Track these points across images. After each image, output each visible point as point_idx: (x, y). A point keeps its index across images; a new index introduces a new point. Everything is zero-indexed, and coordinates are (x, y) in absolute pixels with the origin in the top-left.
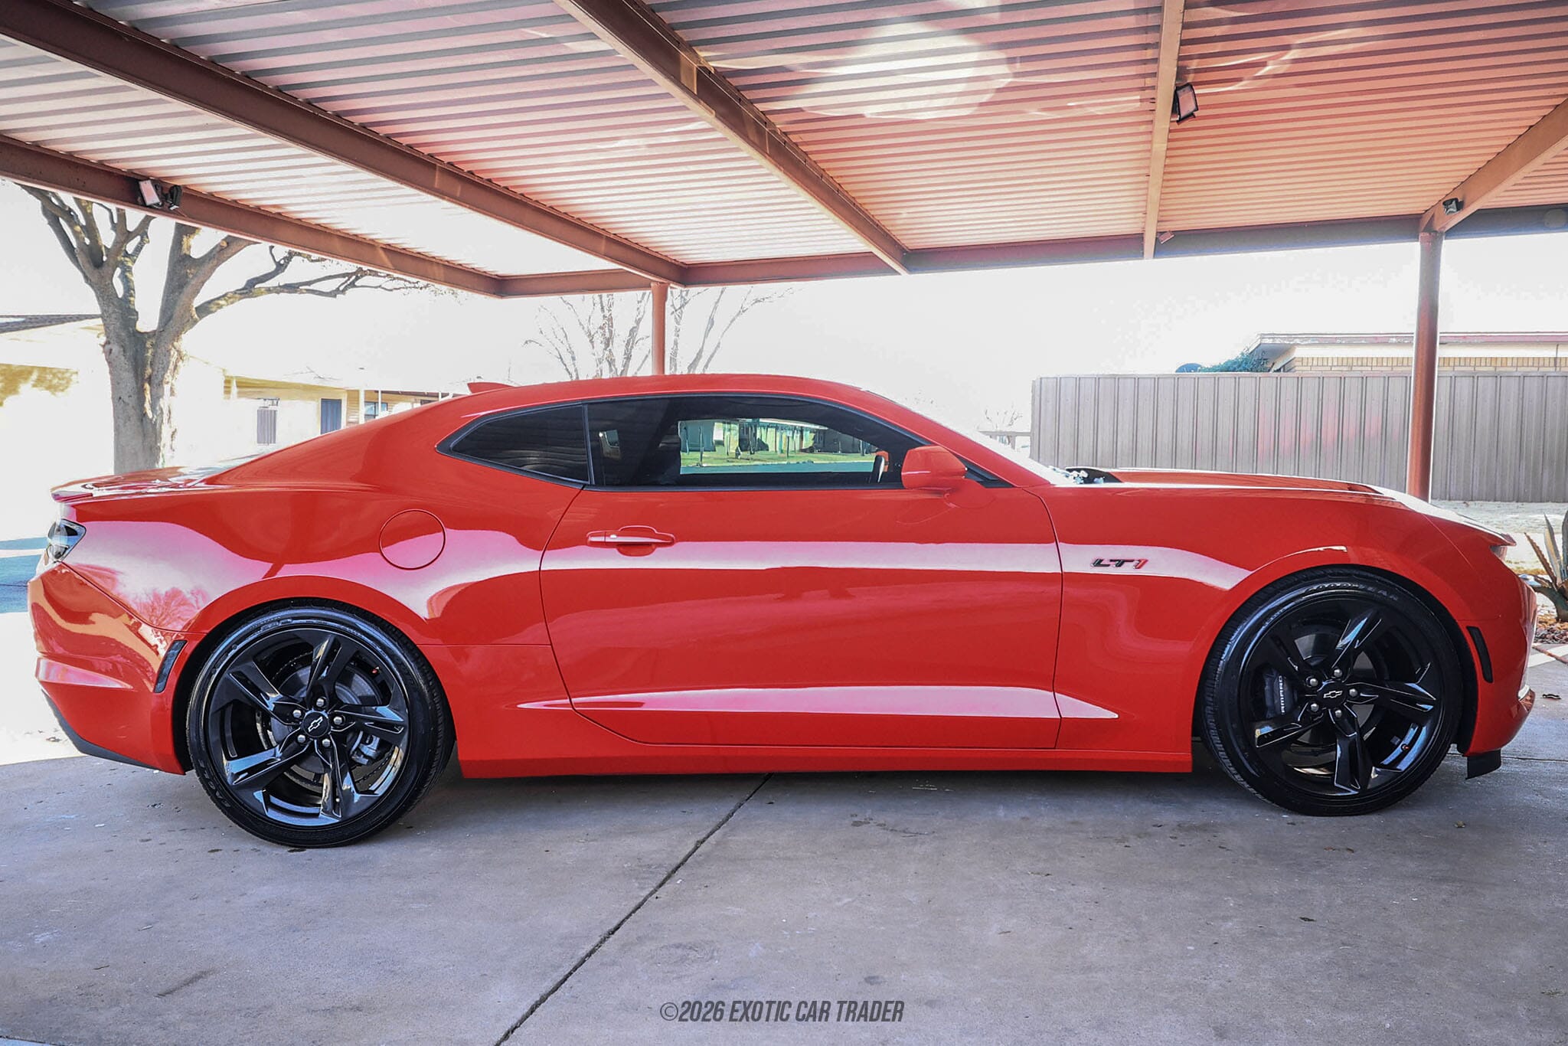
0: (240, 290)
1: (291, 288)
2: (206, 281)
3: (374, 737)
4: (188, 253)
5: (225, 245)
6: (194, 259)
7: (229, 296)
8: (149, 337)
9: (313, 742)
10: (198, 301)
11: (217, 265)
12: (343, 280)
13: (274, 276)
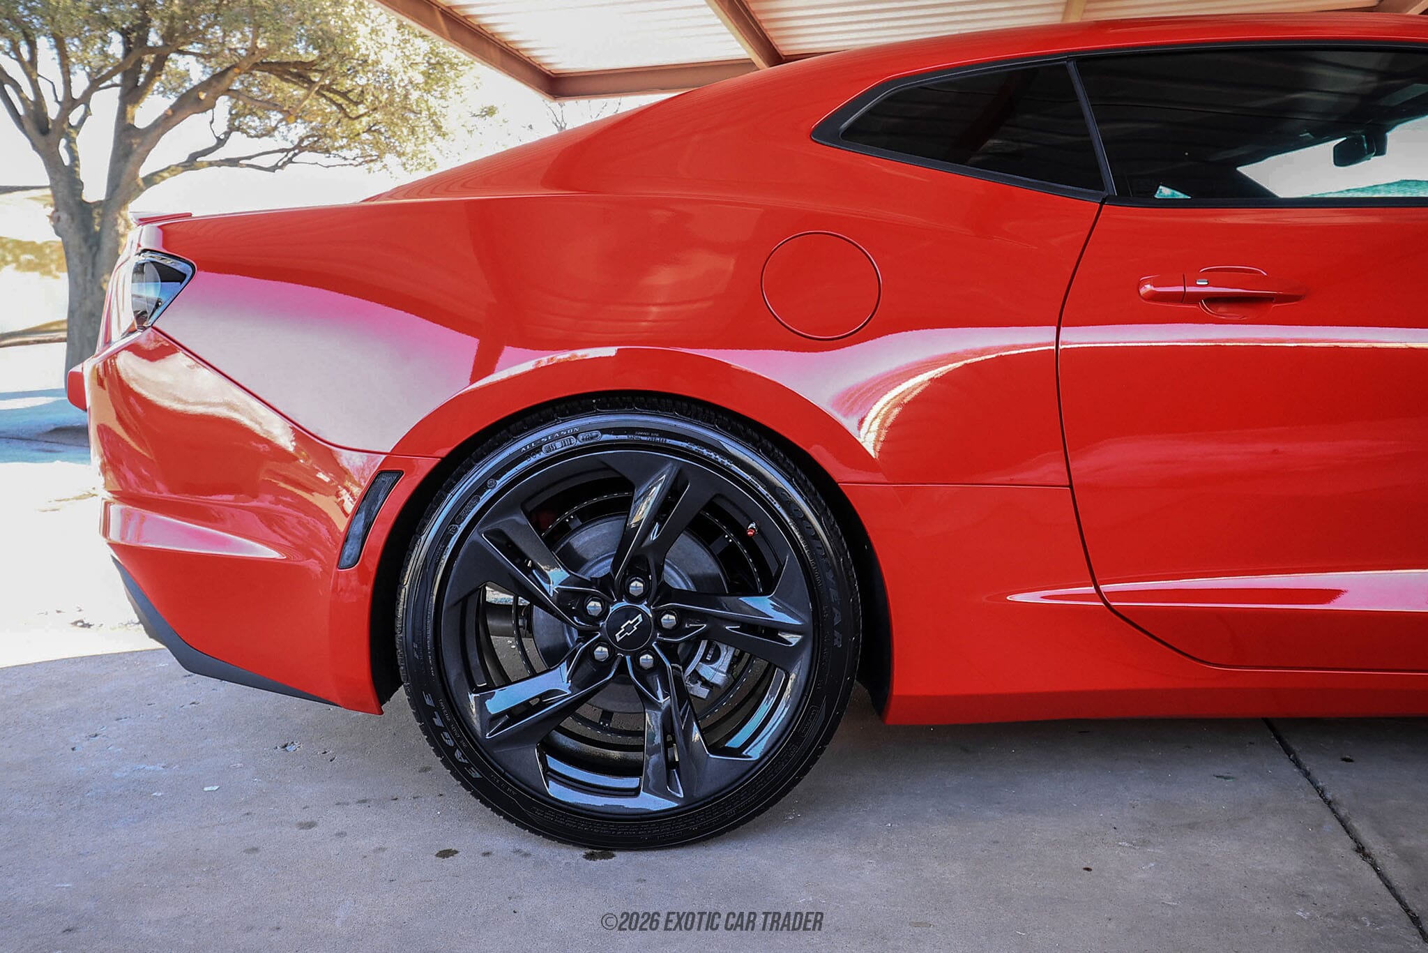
0: (183, 163)
1: (233, 162)
2: (151, 149)
3: (723, 648)
4: (132, 123)
5: (170, 113)
6: (139, 129)
7: (171, 169)
8: (95, 207)
9: (624, 660)
10: (144, 171)
11: (163, 134)
12: (282, 155)
13: (215, 150)
